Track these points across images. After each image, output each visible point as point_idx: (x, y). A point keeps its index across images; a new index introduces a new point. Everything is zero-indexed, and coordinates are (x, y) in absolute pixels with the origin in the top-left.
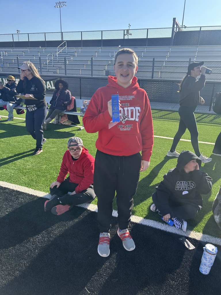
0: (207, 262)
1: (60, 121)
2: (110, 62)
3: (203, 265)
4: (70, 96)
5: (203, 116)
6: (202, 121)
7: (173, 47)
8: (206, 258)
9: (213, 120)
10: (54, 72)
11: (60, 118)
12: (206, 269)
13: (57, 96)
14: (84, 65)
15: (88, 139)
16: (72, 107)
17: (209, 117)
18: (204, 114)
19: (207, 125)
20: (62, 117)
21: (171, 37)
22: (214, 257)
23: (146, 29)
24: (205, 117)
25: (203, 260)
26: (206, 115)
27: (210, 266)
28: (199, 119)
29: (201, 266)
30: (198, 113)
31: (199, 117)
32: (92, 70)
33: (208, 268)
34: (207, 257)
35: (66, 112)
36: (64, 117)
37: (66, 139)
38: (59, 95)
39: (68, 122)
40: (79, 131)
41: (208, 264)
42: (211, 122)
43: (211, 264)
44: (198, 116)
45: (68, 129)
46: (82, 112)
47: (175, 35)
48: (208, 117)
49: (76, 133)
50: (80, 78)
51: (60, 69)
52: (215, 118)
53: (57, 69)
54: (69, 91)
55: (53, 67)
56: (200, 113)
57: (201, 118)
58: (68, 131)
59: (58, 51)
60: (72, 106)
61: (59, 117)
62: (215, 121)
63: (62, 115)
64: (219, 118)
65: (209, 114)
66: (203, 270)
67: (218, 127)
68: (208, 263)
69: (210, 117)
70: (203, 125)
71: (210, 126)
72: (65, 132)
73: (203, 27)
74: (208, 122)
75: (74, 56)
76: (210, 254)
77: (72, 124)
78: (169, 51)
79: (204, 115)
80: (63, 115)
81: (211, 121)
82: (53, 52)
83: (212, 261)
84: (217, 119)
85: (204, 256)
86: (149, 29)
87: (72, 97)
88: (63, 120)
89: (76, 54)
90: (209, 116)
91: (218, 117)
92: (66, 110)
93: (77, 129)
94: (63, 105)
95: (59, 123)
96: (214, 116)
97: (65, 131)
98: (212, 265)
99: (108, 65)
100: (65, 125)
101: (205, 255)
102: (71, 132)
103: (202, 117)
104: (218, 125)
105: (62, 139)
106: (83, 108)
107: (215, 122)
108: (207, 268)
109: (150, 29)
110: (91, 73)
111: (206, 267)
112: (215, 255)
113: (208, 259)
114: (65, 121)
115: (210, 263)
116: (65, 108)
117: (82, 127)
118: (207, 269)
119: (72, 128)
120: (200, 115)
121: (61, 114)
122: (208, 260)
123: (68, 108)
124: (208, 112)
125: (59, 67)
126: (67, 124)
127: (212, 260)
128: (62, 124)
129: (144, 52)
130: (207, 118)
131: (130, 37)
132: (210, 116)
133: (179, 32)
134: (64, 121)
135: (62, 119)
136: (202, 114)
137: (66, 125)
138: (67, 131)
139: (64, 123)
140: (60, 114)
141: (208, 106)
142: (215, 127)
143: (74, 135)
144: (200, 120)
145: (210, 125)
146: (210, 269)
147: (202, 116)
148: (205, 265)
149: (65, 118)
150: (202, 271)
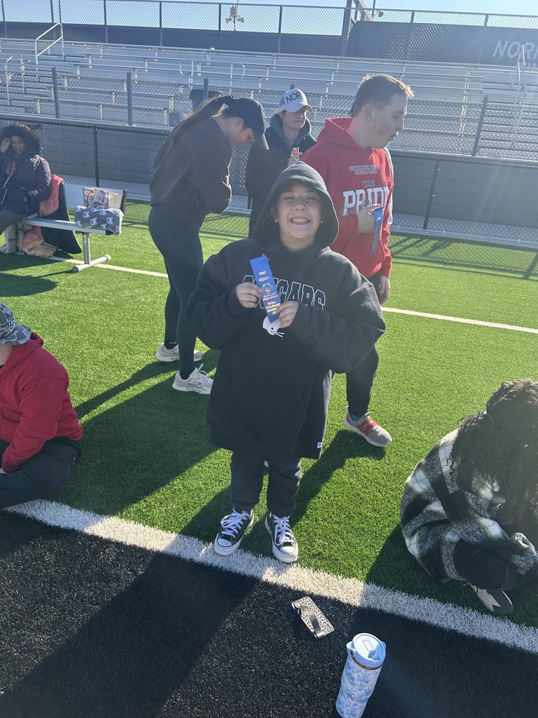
0: (355, 689)
1: (20, 245)
2: (181, 90)
3: (346, 696)
4: (47, 175)
5: (407, 242)
6: (404, 254)
7: (344, 59)
8: (353, 679)
9: (430, 252)
10: (27, 110)
11: (21, 236)
12: (351, 706)
13: (8, 172)
14: (111, 93)
15: (92, 299)
16: (52, 206)
17: (421, 245)
18: (410, 236)
19: (414, 265)
20: (26, 233)
21: (340, 34)
22: (373, 677)
23: (277, 6)
24: (411, 245)
25: (346, 683)
26: (415, 240)
27: (363, 698)
28: (397, 248)
29: (341, 698)
30: (396, 235)
31: (397, 244)
32: (129, 108)
33: (359, 704)
34: (355, 676)
35: (35, 219)
36: (30, 235)
37: (25, 297)
38: (14, 169)
39: (45, 249)
40: (71, 276)
41: (357, 694)
42: (425, 257)
43: (367, 694)
44: (394, 242)
45: (40, 268)
46: (79, 222)
47: (351, 32)
48: (418, 244)
49: (62, 280)
50: (95, 127)
51: (45, 101)
52: (435, 248)
53: (36, 100)
54: (42, 159)
55: (25, 93)
56: (402, 234)
57: (401, 248)
58: (39, 275)
59: (39, 51)
60: (52, 201)
61: (17, 234)
62: (434, 254)
63: (26, 228)
64: (445, 247)
65: (422, 237)
66: (344, 710)
67: (439, 271)
68: (359, 692)
69: (424, 243)
70: (406, 264)
71: (420, 268)
72: (29, 278)
73: (418, 11)
74: (418, 258)
75: (84, 66)
76: (364, 667)
77: (56, 254)
78: (333, 70)
79: (410, 240)
80: (30, 228)
81: (426, 254)
82: (22, 52)
83: (371, 685)
84: (440, 250)
85: (349, 671)
86: (285, 6)
87: (52, 177)
88: (29, 243)
89: (90, 62)
90: (421, 243)
91: (443, 244)
92: (35, 215)
93: (66, 268)
94: (25, 200)
95: (18, 250)
96: (434, 242)
97: (29, 274)
98: (369, 696)
99: (176, 98)
100: (33, 257)
101: (350, 668)
102: (49, 278)
103: (404, 244)
104: (441, 266)
105: (16, 298)
106: (83, 211)
107: (435, 258)
108: (356, 705)
109: (287, 6)
110: (126, 117)
111: (353, 702)
112: (379, 670)
113: (358, 680)
114: (36, 246)
115: (363, 692)
116: (33, 208)
117: (84, 262)
118: (356, 707)
119: (54, 264)
120: (401, 238)
121: (23, 225)
122: (359, 683)
123: (42, 208)
124: (421, 232)
125: (41, 96)
126: (39, 253)
127: (367, 682)
128: (26, 254)
129: (271, 67)
130: (417, 247)
131: (241, 28)
132: (424, 241)
133: (362, 23)
134: (30, 246)
135: (27, 240)
136: (405, 238)
137: (38, 257)
138: (35, 274)
139: (33, 252)
140: (20, 226)
141: (421, 217)
142: (432, 270)
143: (55, 287)
144: (398, 252)
145: (420, 266)
146: (364, 705)
147: (404, 241)
148: (350, 695)
149: (35, 238)
150: (343, 713)
